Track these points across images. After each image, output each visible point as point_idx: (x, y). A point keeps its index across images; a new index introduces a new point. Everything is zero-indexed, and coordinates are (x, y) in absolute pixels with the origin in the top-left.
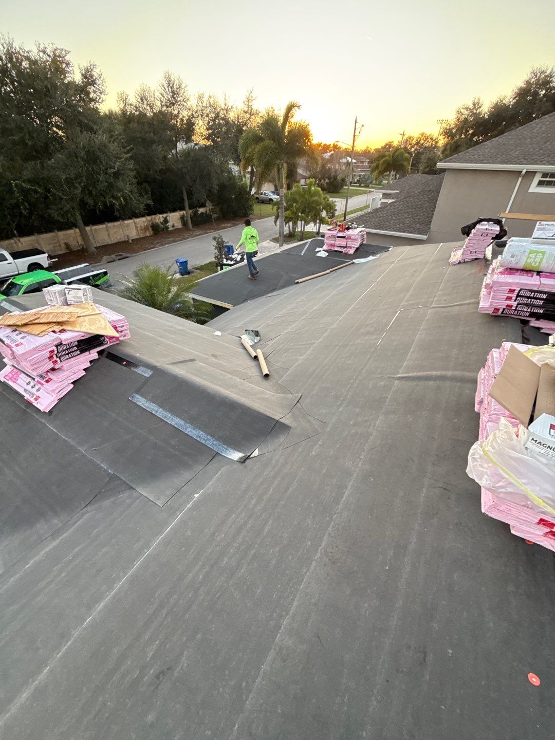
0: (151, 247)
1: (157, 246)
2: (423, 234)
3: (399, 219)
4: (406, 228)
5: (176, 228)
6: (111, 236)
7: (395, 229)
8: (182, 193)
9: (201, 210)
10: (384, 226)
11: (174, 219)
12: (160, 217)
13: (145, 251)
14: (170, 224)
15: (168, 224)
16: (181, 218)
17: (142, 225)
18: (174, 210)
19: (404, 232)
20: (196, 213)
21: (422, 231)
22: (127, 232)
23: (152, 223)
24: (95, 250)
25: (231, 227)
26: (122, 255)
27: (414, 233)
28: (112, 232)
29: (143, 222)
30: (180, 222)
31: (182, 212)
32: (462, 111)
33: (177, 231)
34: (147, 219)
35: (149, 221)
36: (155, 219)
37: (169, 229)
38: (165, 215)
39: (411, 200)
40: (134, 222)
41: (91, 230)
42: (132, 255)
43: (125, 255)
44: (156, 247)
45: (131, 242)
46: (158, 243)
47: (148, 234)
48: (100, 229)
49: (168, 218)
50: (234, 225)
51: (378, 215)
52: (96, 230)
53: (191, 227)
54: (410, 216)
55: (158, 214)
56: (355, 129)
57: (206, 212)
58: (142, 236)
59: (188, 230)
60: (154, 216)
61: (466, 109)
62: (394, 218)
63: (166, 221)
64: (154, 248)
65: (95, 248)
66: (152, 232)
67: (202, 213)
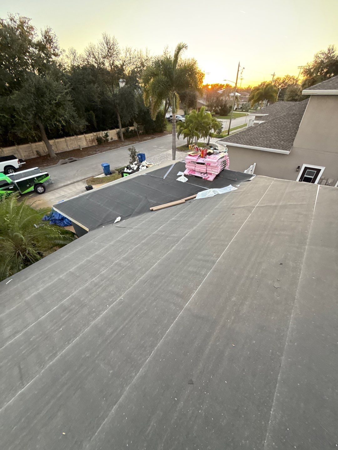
0: (94, 153)
1: (97, 152)
2: (286, 150)
3: (267, 137)
4: (272, 145)
5: (113, 140)
6: (68, 145)
7: (262, 145)
8: (117, 117)
9: (131, 128)
10: (254, 142)
11: (112, 134)
12: (102, 133)
13: (89, 156)
14: (109, 138)
15: (108, 138)
16: (117, 133)
17: (90, 138)
18: (112, 128)
19: (270, 148)
20: (127, 130)
21: (286, 147)
22: (79, 143)
23: (97, 137)
24: (55, 155)
25: (150, 139)
26: (72, 159)
27: (279, 149)
28: (69, 143)
29: (91, 136)
30: (117, 136)
31: (118, 130)
32: (319, 55)
33: (114, 142)
34: (93, 134)
35: (95, 136)
36: (99, 134)
37: (109, 141)
38: (106, 132)
39: (278, 121)
40: (85, 136)
41: (55, 142)
42: (80, 159)
43: (74, 159)
44: (96, 154)
45: (81, 149)
46: (99, 150)
47: (94, 144)
48: (61, 141)
49: (108, 134)
50: (153, 138)
51: (249, 133)
52: (58, 142)
53: (123, 139)
54: (276, 135)
55: (101, 131)
56: (238, 71)
57: (135, 129)
58: (90, 145)
59: (122, 141)
60: (98, 133)
61: (323, 54)
62: (262, 136)
63: (107, 135)
64: (95, 154)
65: (56, 154)
66: (97, 143)
67: (132, 130)
